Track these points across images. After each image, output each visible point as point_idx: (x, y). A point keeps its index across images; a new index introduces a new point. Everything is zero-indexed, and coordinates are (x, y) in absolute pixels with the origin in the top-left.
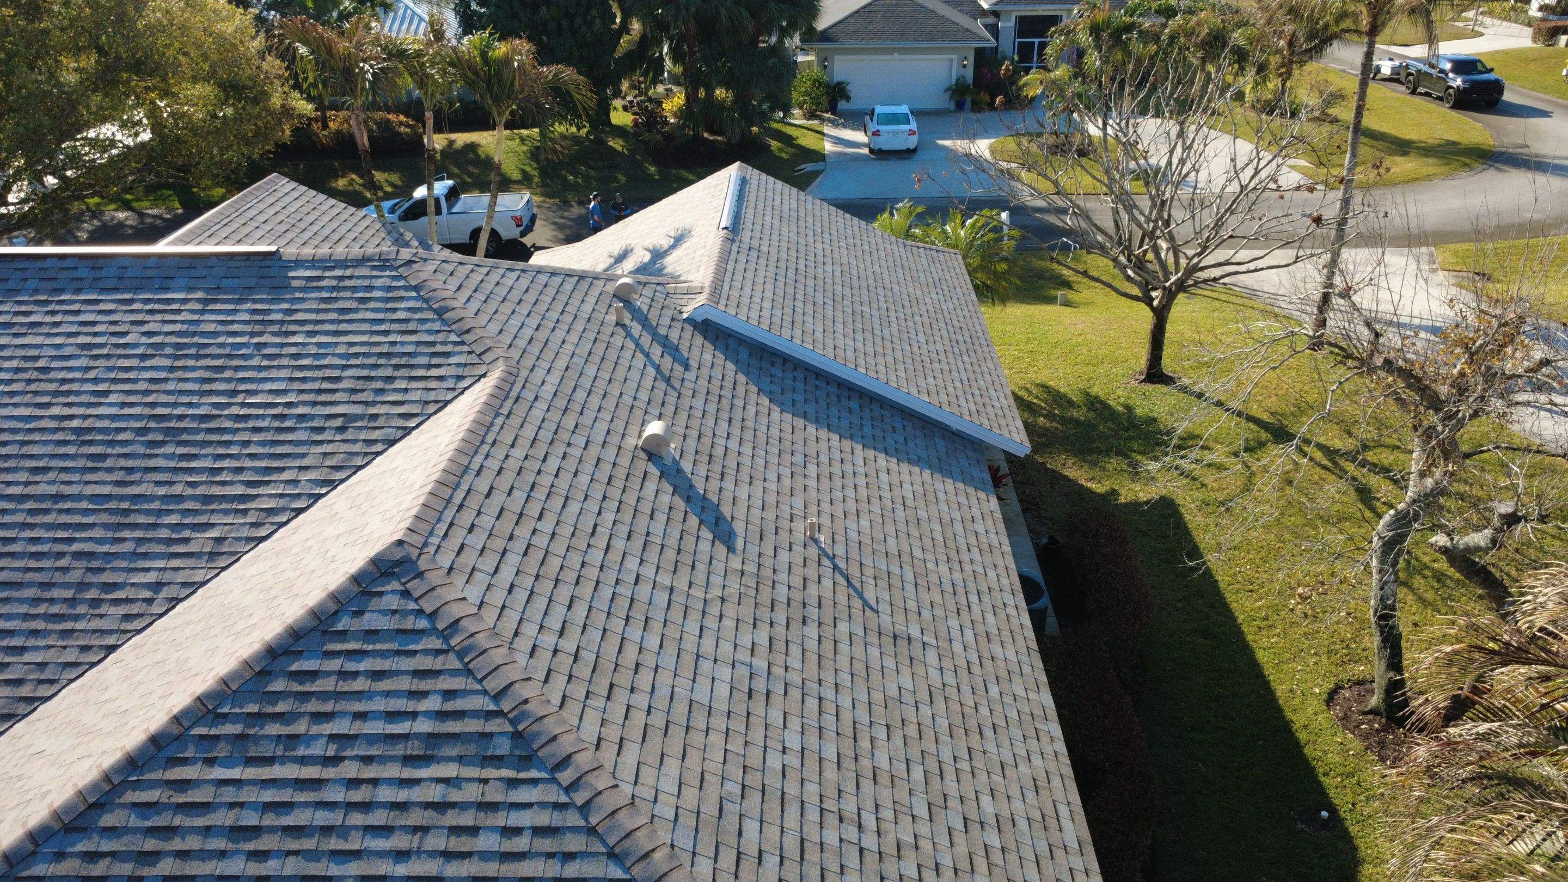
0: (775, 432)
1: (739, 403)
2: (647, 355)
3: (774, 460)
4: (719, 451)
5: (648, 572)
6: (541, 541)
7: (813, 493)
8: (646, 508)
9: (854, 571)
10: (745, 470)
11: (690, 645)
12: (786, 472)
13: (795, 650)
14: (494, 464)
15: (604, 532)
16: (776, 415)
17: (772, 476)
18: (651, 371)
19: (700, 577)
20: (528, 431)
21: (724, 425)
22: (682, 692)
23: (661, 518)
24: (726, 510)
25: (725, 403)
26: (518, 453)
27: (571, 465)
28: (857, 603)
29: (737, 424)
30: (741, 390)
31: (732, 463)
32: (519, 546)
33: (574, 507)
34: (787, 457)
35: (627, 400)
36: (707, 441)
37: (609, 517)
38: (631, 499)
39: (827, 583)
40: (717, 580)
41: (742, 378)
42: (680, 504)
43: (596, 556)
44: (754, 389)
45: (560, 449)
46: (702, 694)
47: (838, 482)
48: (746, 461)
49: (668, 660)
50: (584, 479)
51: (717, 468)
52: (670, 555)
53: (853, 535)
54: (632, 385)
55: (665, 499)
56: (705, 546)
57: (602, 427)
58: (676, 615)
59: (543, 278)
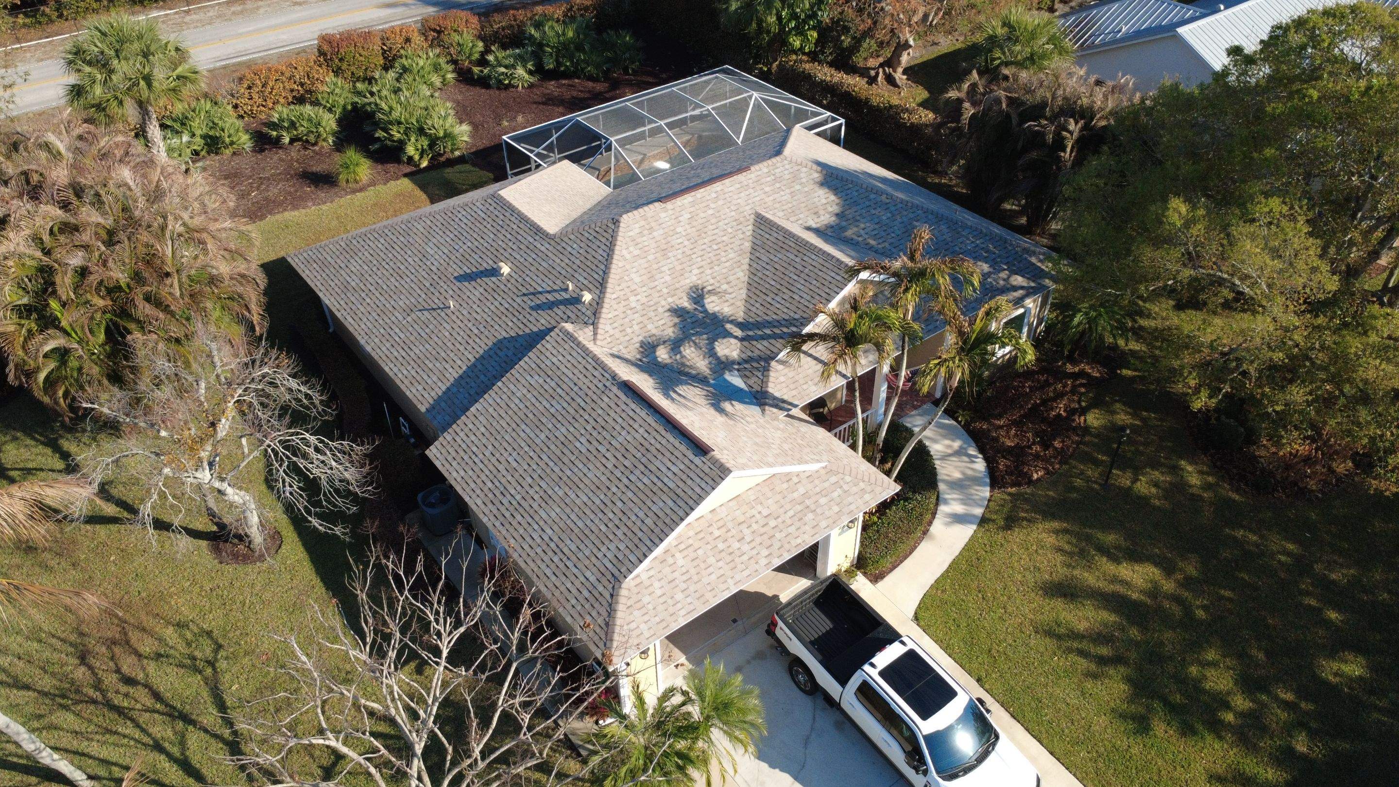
0: (497, 327)
1: (515, 320)
2: (549, 292)
3: (485, 316)
4: (496, 296)
5: (465, 247)
6: (485, 223)
7: (466, 322)
8: (484, 256)
9: (434, 314)
10: (485, 301)
11: (442, 248)
12: (478, 318)
13: (426, 276)
14: (513, 219)
15: (482, 241)
16: (504, 334)
17: (479, 310)
18: (540, 289)
19: (457, 261)
20: (521, 232)
21: (507, 306)
22: (434, 240)
23: (480, 260)
24: (473, 283)
25: (517, 314)
26: (515, 227)
27: (506, 241)
28: (426, 306)
29: (505, 312)
30: (521, 326)
31: (490, 298)
32: (486, 217)
33: (492, 236)
34: (484, 323)
35: (528, 272)
36: (502, 293)
37: (486, 244)
38: (488, 253)
39: (436, 301)
40: (454, 266)
41: (527, 331)
42: (482, 269)
43: (475, 236)
44: (521, 333)
45: (514, 240)
46: (430, 244)
47: (466, 337)
48: (488, 304)
49: (442, 241)
50: (500, 243)
51: (489, 290)
52: (467, 256)
53: (445, 325)
54: (535, 278)
55: (485, 265)
56: (465, 268)
57: (518, 257)
58: (451, 249)
59: (603, 267)
